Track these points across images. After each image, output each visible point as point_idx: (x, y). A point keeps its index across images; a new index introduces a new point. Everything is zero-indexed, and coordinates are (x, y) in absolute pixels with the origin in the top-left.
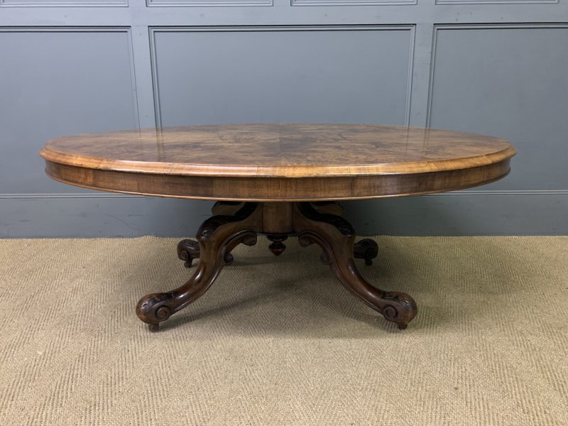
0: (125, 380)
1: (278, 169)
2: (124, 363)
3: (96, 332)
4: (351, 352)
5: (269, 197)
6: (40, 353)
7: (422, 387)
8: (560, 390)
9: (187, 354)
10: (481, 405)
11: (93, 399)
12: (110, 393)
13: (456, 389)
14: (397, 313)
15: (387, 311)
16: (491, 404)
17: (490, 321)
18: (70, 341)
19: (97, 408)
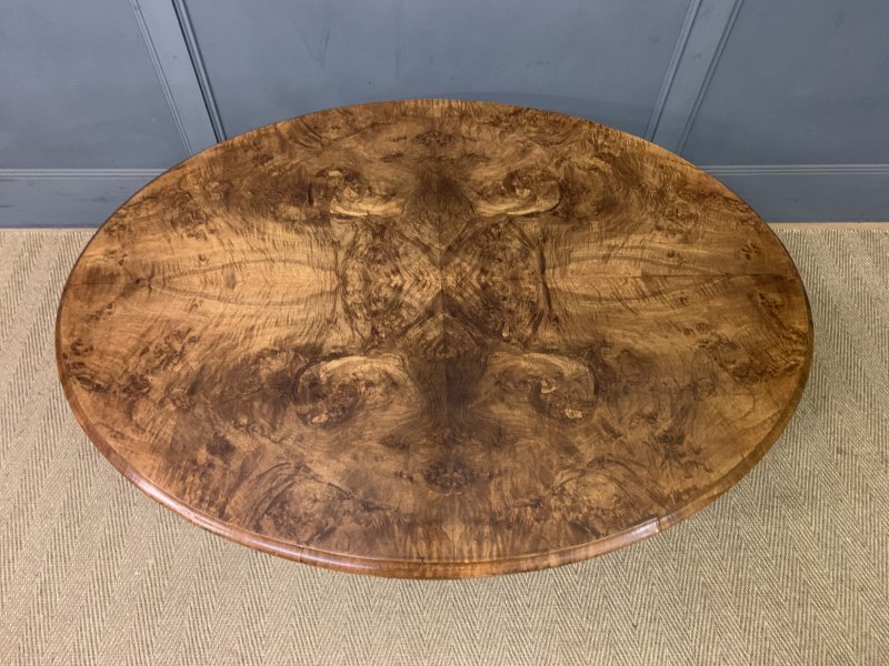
0: (265, 614)
2: (257, 580)
8: (745, 629)
10: (656, 655)
11: (237, 647)
12: (254, 639)
13: (635, 626)
16: (666, 652)
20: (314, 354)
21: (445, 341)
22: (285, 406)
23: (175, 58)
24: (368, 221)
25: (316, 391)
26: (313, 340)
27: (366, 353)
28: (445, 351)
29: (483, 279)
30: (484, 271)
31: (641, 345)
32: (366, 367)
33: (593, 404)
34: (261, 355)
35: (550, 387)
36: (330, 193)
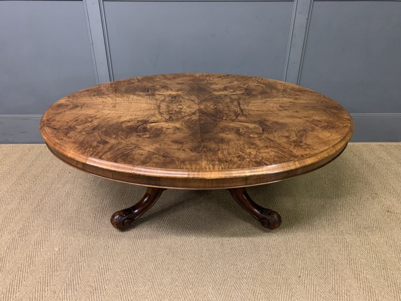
0: (110, 271)
1: (201, 173)
2: (107, 257)
3: (87, 232)
4: (240, 248)
5: (195, 187)
6: (57, 249)
7: (281, 275)
8: (357, 278)
9: (144, 250)
10: (312, 289)
11: (93, 284)
12: (103, 281)
13: (300, 277)
14: (269, 224)
15: (263, 222)
16: (318, 288)
17: (325, 222)
18: (72, 239)
19: (97, 292)
20: (146, 122)
21: (200, 120)
22: (132, 133)
23: (102, 64)
24: (170, 95)
25: (145, 130)
26: (145, 119)
27: (166, 122)
28: (200, 121)
29: (215, 107)
30: (215, 105)
31: (281, 121)
32: (167, 125)
33: (262, 134)
34: (124, 122)
35: (243, 130)
36: (155, 90)
